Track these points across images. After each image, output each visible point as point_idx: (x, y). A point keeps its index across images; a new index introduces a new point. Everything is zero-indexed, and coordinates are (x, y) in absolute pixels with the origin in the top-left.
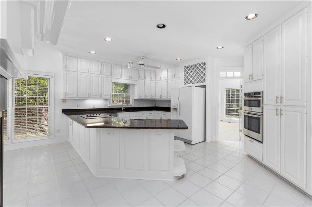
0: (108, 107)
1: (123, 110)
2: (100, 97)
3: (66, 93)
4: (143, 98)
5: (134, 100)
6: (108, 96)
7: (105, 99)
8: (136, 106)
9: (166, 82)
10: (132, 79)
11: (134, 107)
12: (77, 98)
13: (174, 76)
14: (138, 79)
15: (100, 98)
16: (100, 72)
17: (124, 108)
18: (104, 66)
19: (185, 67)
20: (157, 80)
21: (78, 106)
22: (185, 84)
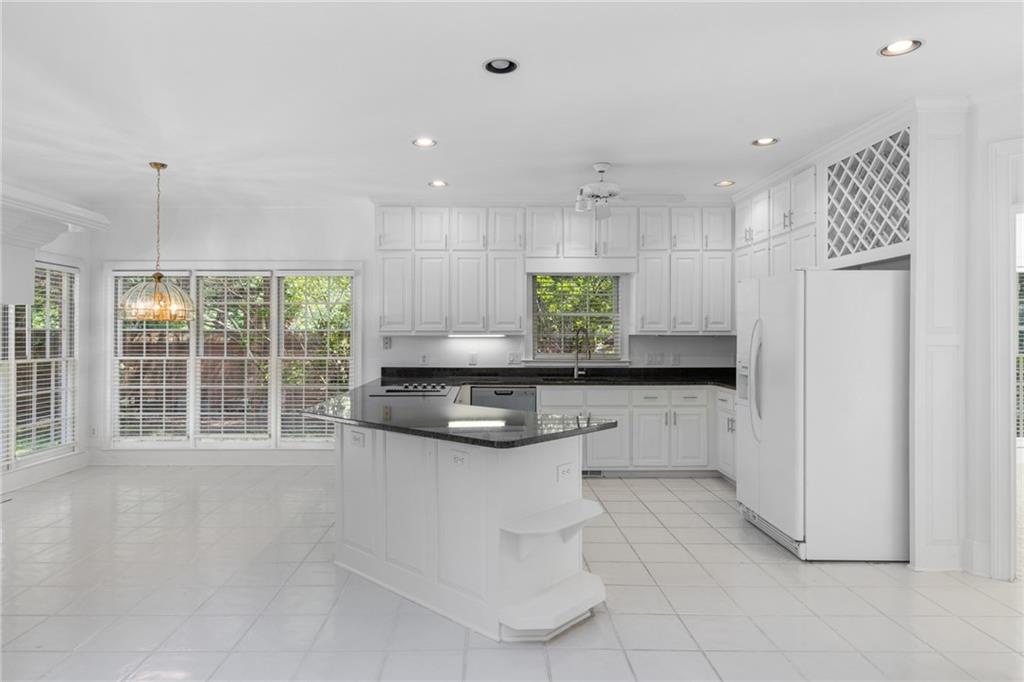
0: (523, 366)
1: (580, 375)
2: (484, 328)
3: (382, 318)
4: (663, 328)
5: (630, 336)
6: (513, 326)
7: (508, 337)
8: (641, 362)
9: (764, 249)
10: (609, 255)
11: (627, 365)
12: (413, 334)
13: (788, 217)
14: (638, 249)
15: (484, 332)
16: (481, 243)
17: (581, 369)
18: (498, 217)
19: (831, 168)
20: (738, 245)
21: (424, 357)
22: (832, 255)
